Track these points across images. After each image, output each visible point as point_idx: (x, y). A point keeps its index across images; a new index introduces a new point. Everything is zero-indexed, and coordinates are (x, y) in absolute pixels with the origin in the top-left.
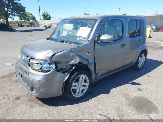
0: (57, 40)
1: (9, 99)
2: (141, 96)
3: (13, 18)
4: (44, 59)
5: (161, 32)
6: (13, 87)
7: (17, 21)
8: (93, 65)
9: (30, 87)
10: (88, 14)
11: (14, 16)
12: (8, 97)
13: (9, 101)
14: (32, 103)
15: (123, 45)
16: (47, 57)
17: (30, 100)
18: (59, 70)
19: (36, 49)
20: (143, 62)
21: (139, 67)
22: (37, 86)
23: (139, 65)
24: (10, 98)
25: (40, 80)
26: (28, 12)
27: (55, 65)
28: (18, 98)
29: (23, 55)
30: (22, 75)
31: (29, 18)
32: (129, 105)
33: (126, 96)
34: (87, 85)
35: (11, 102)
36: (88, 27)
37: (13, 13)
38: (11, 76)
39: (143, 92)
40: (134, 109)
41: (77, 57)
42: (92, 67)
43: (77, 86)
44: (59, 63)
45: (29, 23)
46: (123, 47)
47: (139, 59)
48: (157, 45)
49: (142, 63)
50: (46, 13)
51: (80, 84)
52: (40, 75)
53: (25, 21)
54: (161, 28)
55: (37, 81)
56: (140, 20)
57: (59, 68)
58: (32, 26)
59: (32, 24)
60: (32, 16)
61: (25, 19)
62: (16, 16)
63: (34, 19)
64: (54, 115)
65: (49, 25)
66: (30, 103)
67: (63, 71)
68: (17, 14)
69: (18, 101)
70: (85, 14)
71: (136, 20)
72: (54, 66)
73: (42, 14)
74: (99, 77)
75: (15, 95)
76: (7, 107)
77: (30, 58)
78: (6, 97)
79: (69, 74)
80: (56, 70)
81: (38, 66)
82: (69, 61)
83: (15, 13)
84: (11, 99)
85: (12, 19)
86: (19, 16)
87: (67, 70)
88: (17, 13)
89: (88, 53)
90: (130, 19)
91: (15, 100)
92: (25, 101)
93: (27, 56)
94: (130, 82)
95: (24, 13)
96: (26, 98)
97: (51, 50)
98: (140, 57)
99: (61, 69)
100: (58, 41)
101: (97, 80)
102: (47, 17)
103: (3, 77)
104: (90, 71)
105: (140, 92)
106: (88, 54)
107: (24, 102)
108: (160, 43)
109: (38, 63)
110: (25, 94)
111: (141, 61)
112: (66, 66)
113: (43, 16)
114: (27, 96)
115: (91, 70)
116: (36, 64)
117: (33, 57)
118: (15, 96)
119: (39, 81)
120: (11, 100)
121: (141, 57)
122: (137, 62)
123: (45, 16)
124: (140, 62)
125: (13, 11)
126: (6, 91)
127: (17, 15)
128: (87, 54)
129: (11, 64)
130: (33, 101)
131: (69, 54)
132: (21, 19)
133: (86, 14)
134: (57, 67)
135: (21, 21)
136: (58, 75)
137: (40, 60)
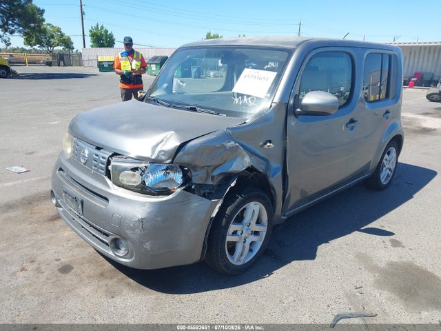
0: (171, 105)
1: (38, 270)
2: (404, 260)
3: (7, 39)
4: (153, 157)
5: (411, 89)
6: (44, 237)
7: (15, 49)
8: (280, 174)
9: (111, 237)
10: (217, 37)
11: (12, 32)
12: (35, 265)
13: (42, 278)
14: (110, 283)
15: (352, 121)
16: (163, 151)
17: (102, 275)
18: (194, 189)
19: (125, 127)
20: (393, 167)
21: (383, 180)
22: (134, 235)
23: (382, 176)
24: (43, 267)
25: (144, 216)
26: (49, 25)
27: (181, 175)
28: (66, 269)
29: (84, 146)
30: (82, 203)
31: (52, 40)
32: (379, 284)
33: (364, 259)
34: (263, 230)
35: (48, 279)
36: (268, 69)
37: (7, 24)
38: (30, 204)
39: (407, 249)
40: (396, 298)
41: (244, 153)
42: (276, 182)
43: (239, 233)
44: (195, 168)
45: (54, 55)
46: (352, 129)
47: (384, 161)
48: (409, 123)
49: (390, 170)
50: (102, 27)
51: (248, 229)
52: (144, 204)
53: (38, 49)
54: (410, 78)
55: (137, 219)
56: (390, 57)
57: (195, 184)
58: (62, 63)
59: (62, 59)
60: (62, 35)
61: (39, 42)
62: (16, 34)
63: (67, 43)
64: (182, 318)
65: (111, 63)
66: (103, 282)
67: (202, 192)
68: (21, 28)
69: (68, 276)
70: (209, 36)
71: (382, 54)
72: (178, 177)
73: (91, 31)
74: (291, 209)
75: (57, 260)
76: (39, 295)
77: (111, 154)
78: (31, 267)
79: (221, 201)
80: (184, 187)
81: (134, 175)
82: (219, 165)
83: (13, 26)
84: (47, 273)
85: (5, 41)
86: (26, 34)
87: (213, 190)
88: (19, 25)
89: (270, 142)
90: (368, 52)
91: (59, 274)
92: (89, 277)
93: (99, 148)
94: (364, 228)
95: (39, 26)
96: (90, 270)
97: (173, 132)
98: (386, 155)
99: (200, 186)
100: (175, 107)
101: (285, 218)
102: (102, 40)
103: (9, 207)
104: (272, 191)
105: (399, 249)
106: (268, 144)
107: (87, 282)
108: (416, 119)
109: (135, 169)
110: (84, 258)
111: (387, 166)
112: (213, 178)
113: (93, 35)
114: (90, 261)
115: (274, 189)
116: (131, 172)
117: (119, 150)
118: (57, 263)
119: (142, 220)
120: (45, 274)
121: (389, 154)
122: (380, 166)
123: (97, 36)
124: (384, 169)
125: (8, 20)
126: (27, 247)
127: (20, 31)
128: (265, 143)
129: (24, 170)
130: (111, 278)
131: (224, 144)
132: (28, 42)
133: (212, 35)
134: (187, 180)
135: (28, 48)
136: (196, 204)
137: (140, 159)
